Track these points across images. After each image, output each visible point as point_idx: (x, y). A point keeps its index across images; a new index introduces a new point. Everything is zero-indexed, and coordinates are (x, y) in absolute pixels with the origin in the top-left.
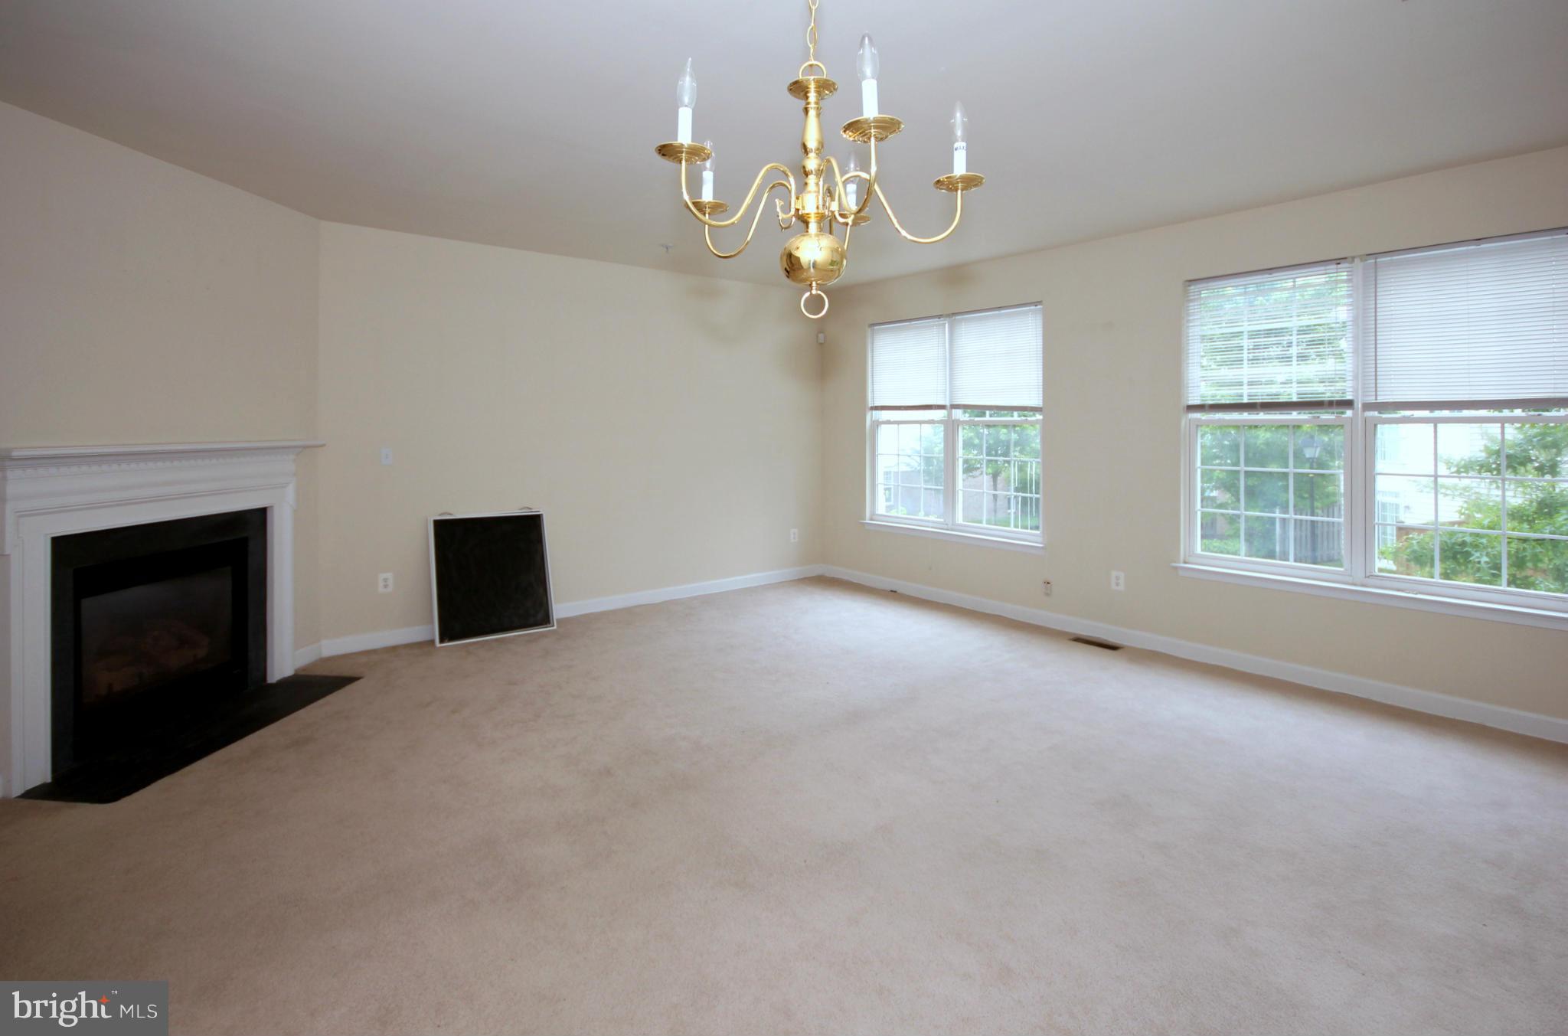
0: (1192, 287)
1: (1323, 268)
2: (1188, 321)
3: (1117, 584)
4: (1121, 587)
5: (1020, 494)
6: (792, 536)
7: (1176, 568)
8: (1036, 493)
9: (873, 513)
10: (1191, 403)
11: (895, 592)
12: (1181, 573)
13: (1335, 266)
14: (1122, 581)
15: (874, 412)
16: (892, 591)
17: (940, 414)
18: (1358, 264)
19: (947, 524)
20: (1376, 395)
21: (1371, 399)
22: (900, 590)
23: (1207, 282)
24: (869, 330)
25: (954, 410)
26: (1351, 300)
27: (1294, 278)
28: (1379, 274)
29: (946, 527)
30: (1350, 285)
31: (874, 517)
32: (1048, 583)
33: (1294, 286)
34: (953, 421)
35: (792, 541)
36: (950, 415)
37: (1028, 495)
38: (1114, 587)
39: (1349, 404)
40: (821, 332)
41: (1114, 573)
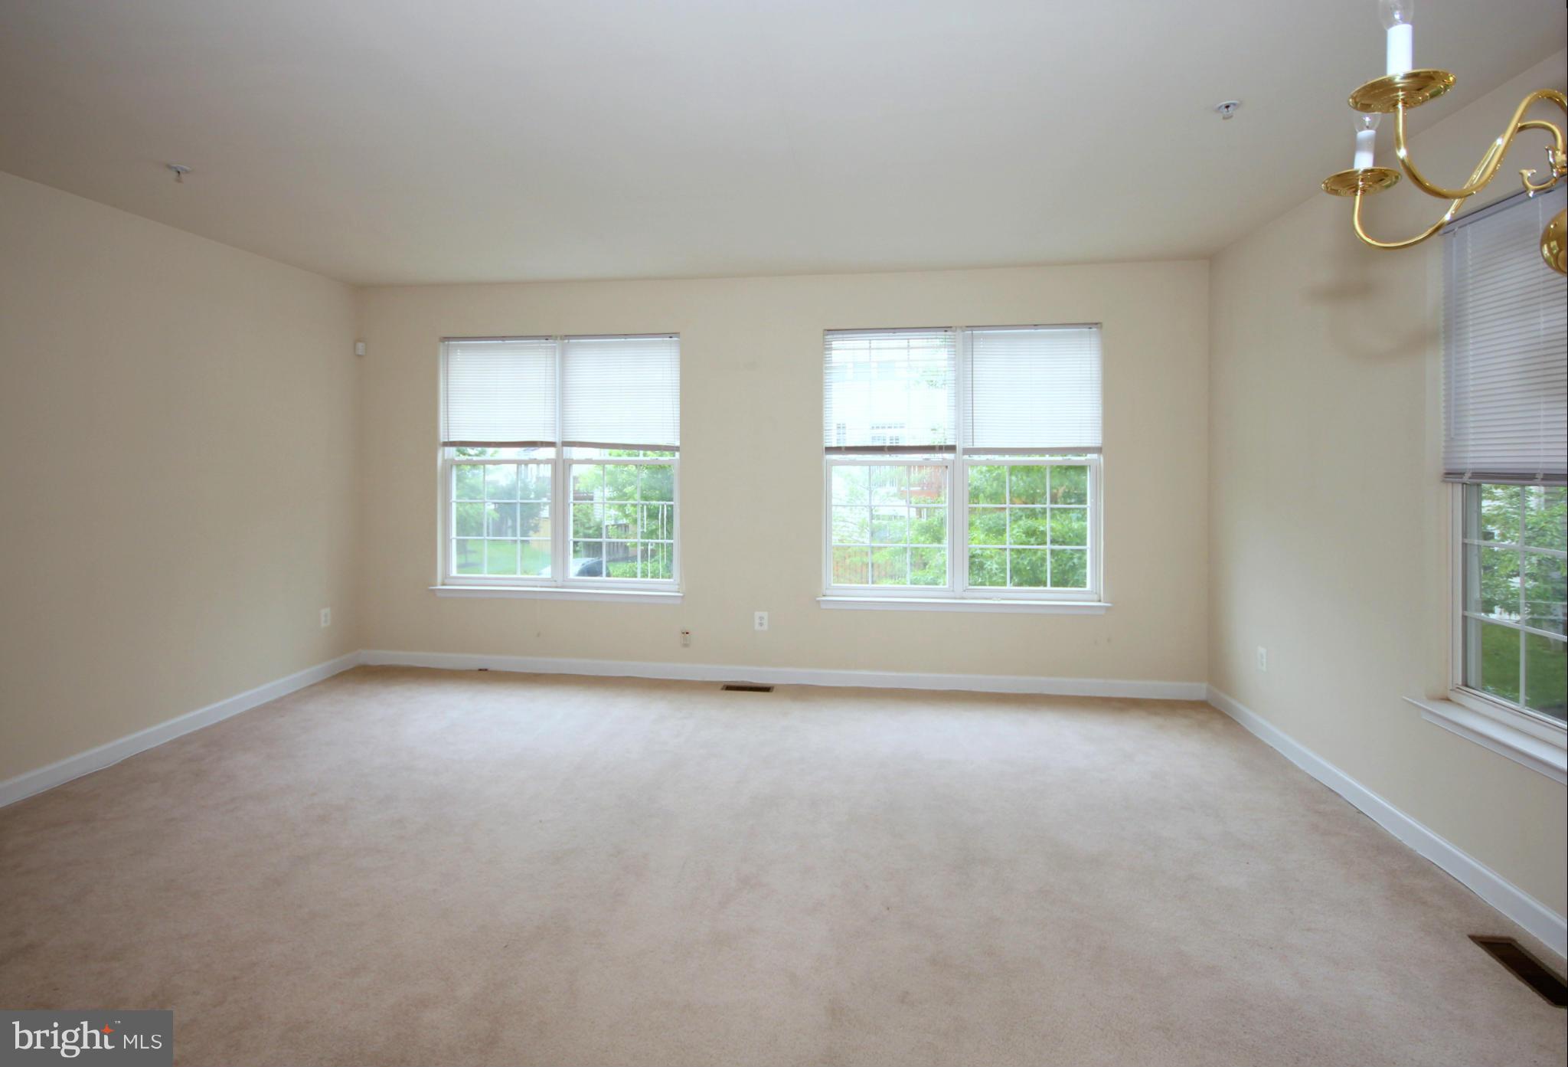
0: (829, 337)
1: (934, 333)
2: (827, 368)
3: (761, 624)
4: (765, 627)
5: (650, 540)
6: (323, 619)
7: (819, 601)
8: (668, 538)
9: (446, 575)
10: (828, 445)
11: (486, 670)
12: (823, 606)
13: (944, 333)
14: (765, 622)
15: (447, 449)
16: (480, 670)
17: (549, 453)
18: (959, 334)
19: (555, 581)
20: (973, 442)
21: (969, 445)
22: (492, 667)
23: (843, 334)
24: (441, 344)
25: (565, 448)
26: (953, 362)
27: (908, 339)
28: (974, 343)
29: (554, 584)
30: (953, 350)
31: (446, 581)
32: (687, 633)
33: (909, 346)
34: (564, 461)
35: (323, 625)
36: (559, 454)
37: (660, 541)
38: (757, 627)
39: (951, 449)
40: (359, 340)
41: (757, 614)
